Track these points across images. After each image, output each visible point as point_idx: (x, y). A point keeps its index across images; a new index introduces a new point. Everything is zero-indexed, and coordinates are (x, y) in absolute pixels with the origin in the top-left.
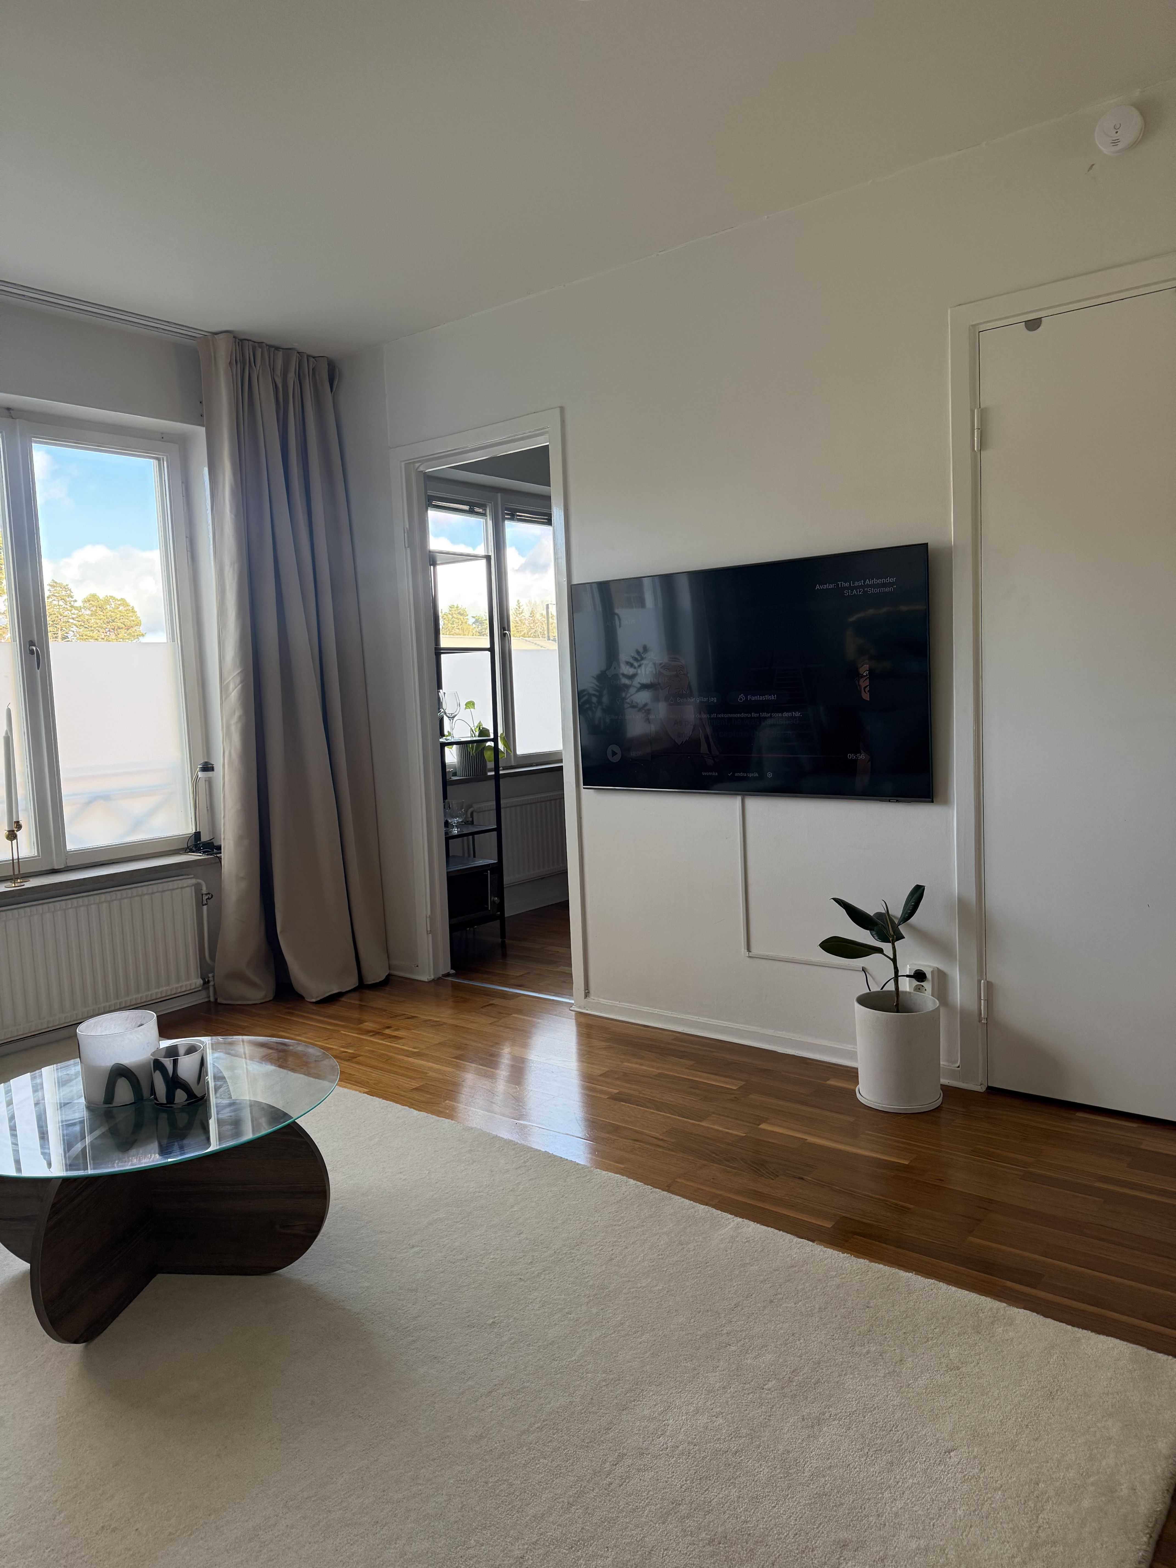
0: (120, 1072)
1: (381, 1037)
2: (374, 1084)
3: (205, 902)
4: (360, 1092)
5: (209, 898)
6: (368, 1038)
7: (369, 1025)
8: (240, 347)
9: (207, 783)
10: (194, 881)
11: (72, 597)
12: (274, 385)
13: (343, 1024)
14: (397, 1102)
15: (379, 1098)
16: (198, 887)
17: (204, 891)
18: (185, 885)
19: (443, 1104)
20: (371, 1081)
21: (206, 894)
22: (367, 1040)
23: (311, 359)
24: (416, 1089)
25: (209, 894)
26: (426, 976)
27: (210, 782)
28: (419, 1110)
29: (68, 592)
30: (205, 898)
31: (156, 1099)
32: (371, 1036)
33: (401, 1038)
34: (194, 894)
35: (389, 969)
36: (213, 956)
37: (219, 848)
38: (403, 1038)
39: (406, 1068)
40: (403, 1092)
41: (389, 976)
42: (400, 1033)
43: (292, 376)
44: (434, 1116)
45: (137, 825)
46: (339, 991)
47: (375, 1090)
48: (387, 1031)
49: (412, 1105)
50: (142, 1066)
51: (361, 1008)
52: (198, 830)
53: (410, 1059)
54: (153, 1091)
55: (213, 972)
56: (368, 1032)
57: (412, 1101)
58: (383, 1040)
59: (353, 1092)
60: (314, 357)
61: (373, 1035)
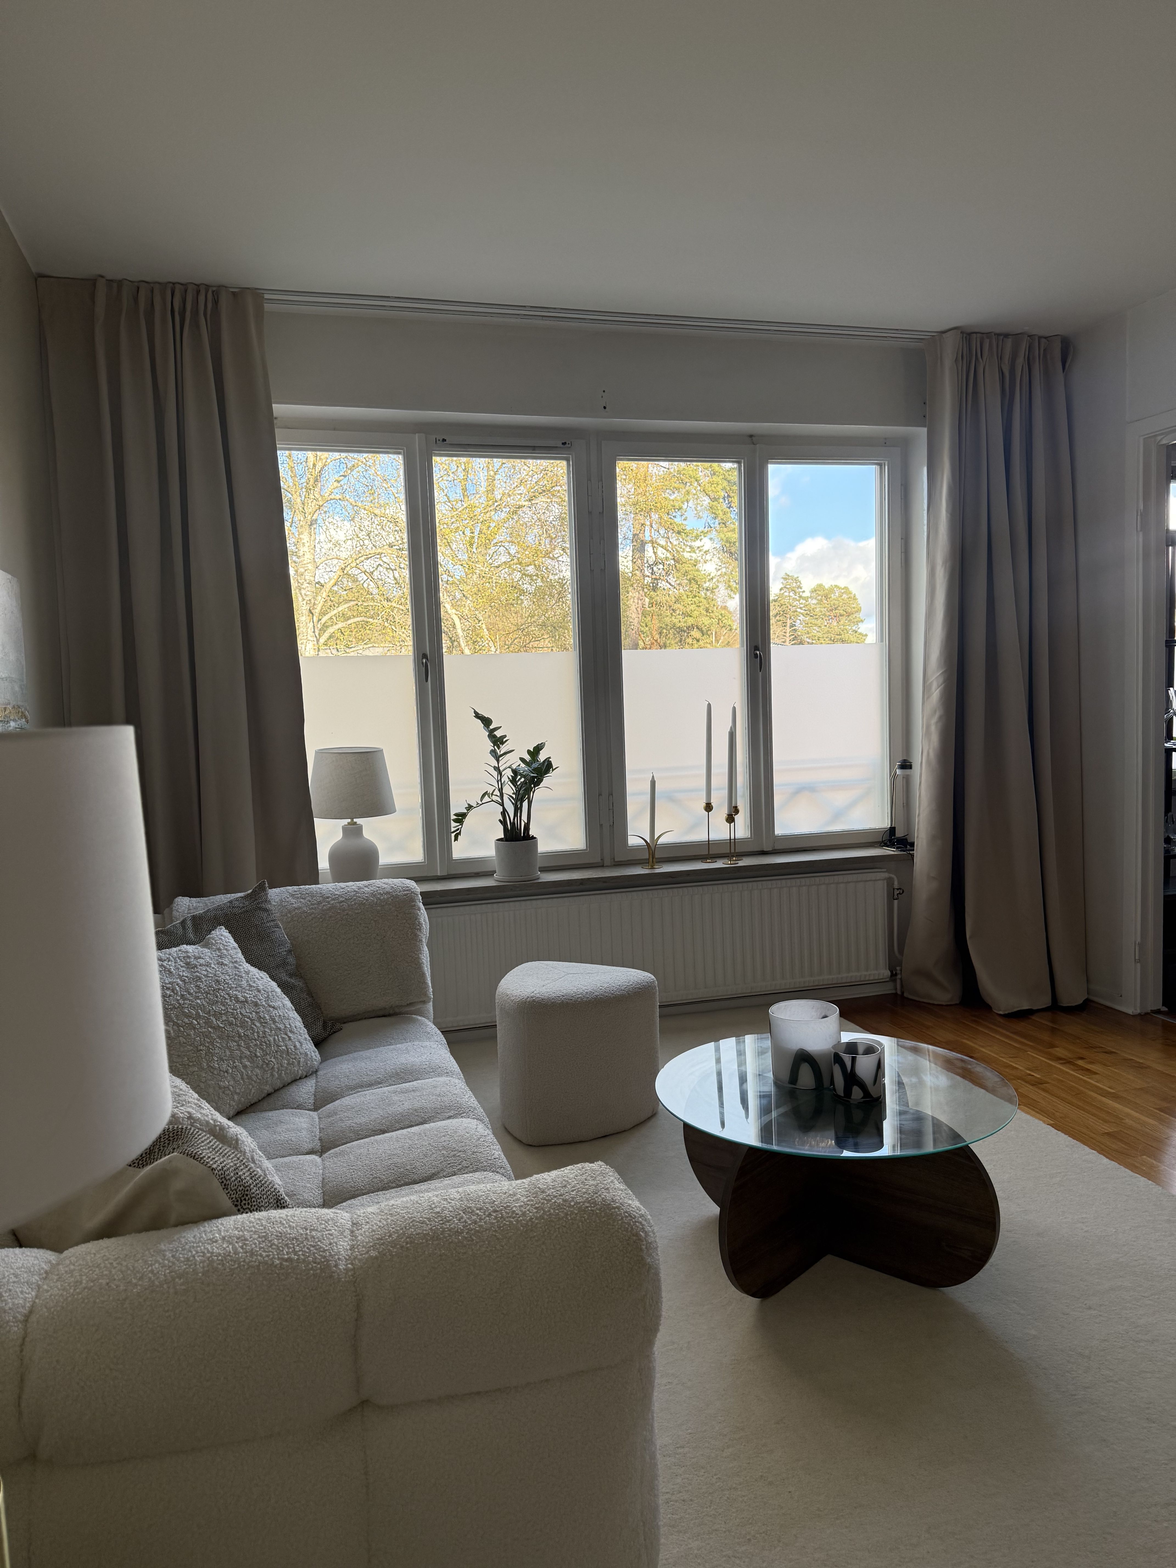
0: (803, 1058)
1: (1072, 1067)
2: (1061, 1118)
3: (896, 896)
4: (1044, 1122)
5: (900, 894)
6: (1059, 1066)
7: (1060, 1052)
8: (968, 342)
9: (905, 780)
10: (886, 875)
11: (801, 588)
12: (1001, 374)
13: (1031, 1044)
14: (1084, 1143)
15: (1065, 1134)
16: (890, 881)
17: (896, 885)
18: (878, 878)
19: (1139, 1158)
20: (1058, 1114)
21: (898, 889)
22: (1055, 1067)
23: (1043, 340)
24: (1108, 1134)
25: (900, 889)
26: (1131, 1007)
27: (907, 780)
28: (1109, 1159)
29: (798, 584)
30: (896, 892)
31: (834, 1089)
32: (1061, 1064)
33: (1095, 1073)
34: (886, 888)
35: (1088, 994)
36: (901, 951)
37: (912, 845)
38: (1097, 1074)
39: (1098, 1107)
40: (1093, 1135)
41: (1087, 1002)
42: (1093, 1066)
43: (1020, 361)
44: (1126, 1170)
45: (837, 816)
46: (1030, 1008)
47: (1060, 1125)
48: (1080, 1063)
49: (1102, 1151)
50: (824, 1055)
51: (1053, 1030)
52: (893, 826)
53: (1104, 1099)
54: (832, 1082)
55: (901, 965)
56: (1058, 1059)
57: (1103, 1147)
58: (1073, 1070)
59: (1037, 1121)
60: (1046, 338)
61: (1065, 1063)
